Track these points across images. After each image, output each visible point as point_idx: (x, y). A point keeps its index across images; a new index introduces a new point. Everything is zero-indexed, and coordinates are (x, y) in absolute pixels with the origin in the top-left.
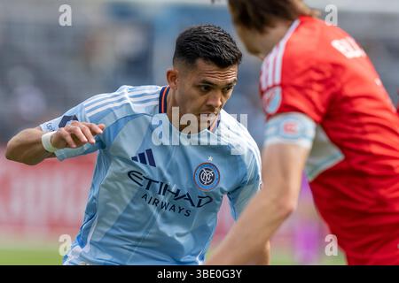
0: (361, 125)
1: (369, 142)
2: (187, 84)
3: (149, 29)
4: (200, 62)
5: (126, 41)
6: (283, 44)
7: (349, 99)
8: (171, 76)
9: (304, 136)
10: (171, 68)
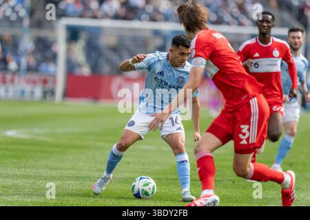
0: (222, 58)
1: (226, 63)
2: (176, 53)
3: (165, 38)
4: (180, 47)
5: (158, 42)
6: (197, 36)
7: (218, 51)
8: (171, 51)
9: (202, 64)
10: (171, 48)
